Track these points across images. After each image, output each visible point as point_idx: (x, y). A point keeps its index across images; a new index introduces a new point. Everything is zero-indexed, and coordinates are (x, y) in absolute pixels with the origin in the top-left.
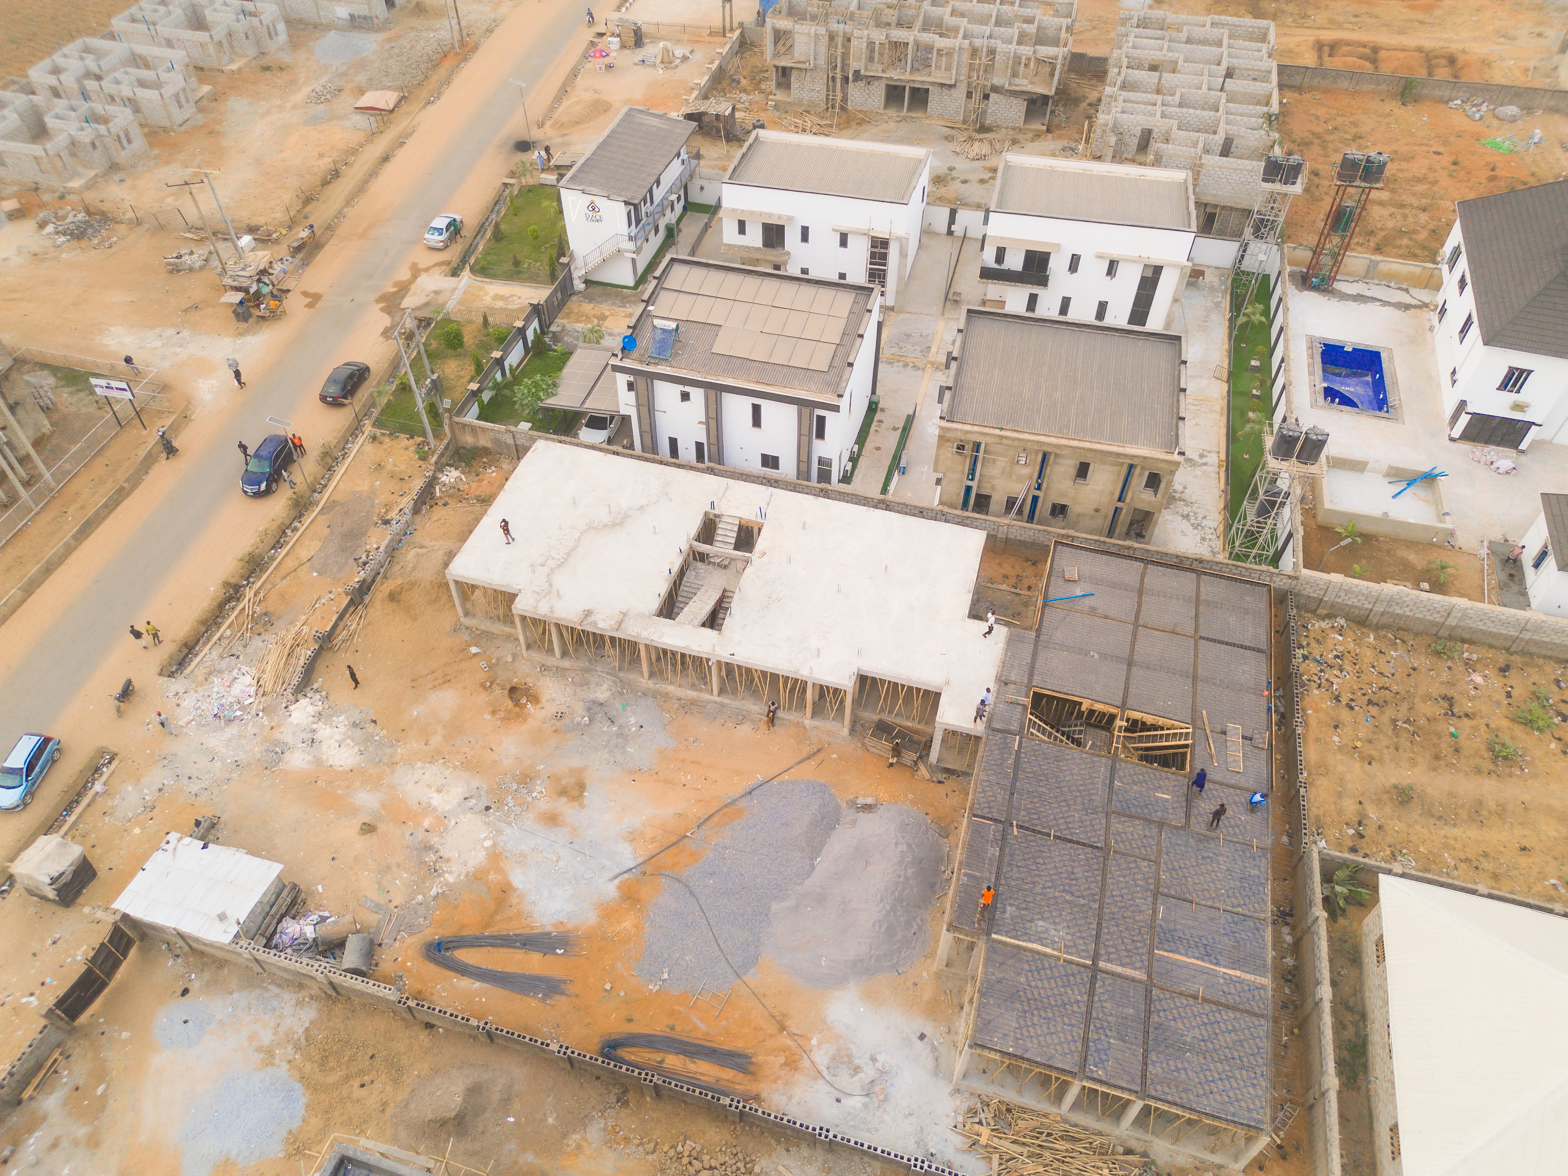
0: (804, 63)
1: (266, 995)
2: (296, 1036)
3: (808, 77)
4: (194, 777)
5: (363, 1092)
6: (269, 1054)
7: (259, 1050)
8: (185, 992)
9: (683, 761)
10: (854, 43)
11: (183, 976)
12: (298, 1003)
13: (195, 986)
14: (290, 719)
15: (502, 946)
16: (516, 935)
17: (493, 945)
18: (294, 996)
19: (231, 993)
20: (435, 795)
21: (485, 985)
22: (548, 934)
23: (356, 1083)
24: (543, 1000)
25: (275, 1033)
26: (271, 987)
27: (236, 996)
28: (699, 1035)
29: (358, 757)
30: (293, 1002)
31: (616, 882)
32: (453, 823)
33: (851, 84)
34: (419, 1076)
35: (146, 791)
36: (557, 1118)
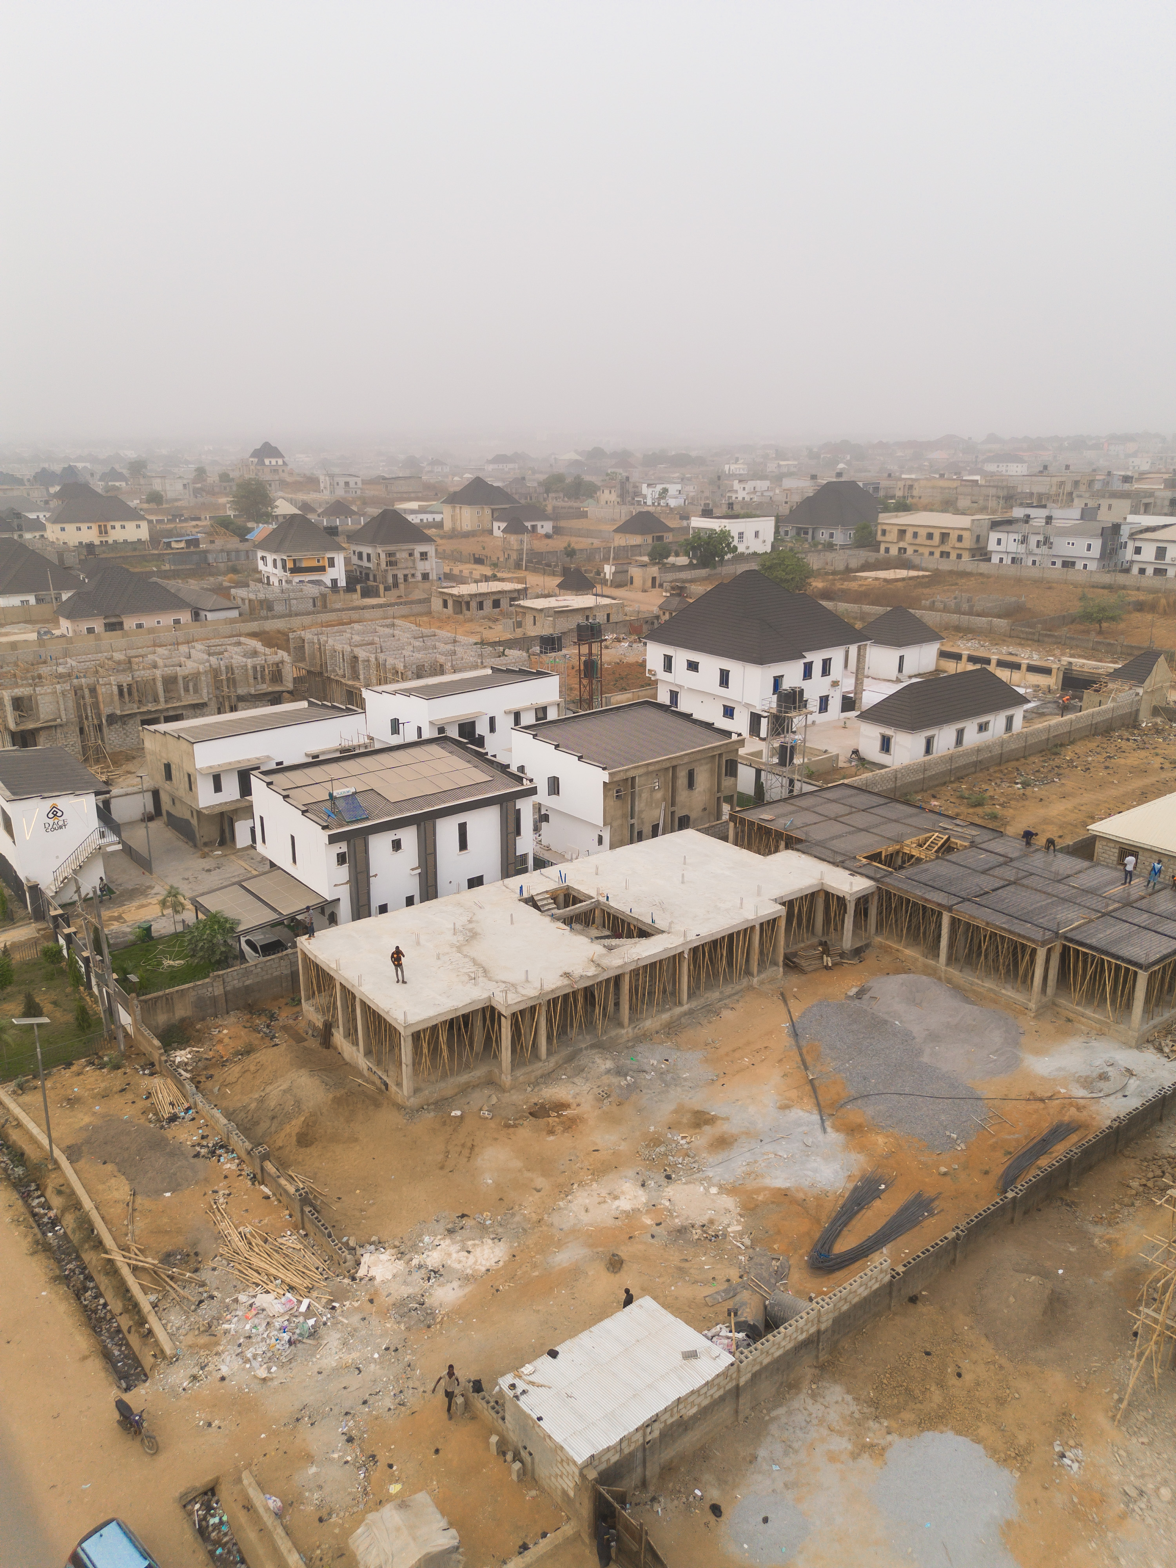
0: (55, 720)
1: (784, 1420)
2: (857, 1415)
3: (59, 735)
4: (367, 1397)
5: (968, 1377)
6: (864, 1449)
7: (855, 1456)
8: (716, 1510)
9: (727, 1054)
10: (101, 690)
11: (688, 1506)
12: (814, 1396)
13: (714, 1495)
14: (378, 1279)
15: (850, 1218)
16: (842, 1208)
17: (845, 1224)
18: (802, 1396)
19: (755, 1458)
20: (617, 1203)
21: (889, 1246)
22: (856, 1188)
23: (953, 1381)
24: (932, 1214)
25: (841, 1433)
26: (774, 1414)
27: (762, 1453)
28: (1024, 1142)
29: (501, 1243)
30: (809, 1401)
31: (829, 1130)
32: (667, 1204)
33: (105, 730)
34: (971, 1328)
35: (336, 1456)
36: (1073, 1243)
